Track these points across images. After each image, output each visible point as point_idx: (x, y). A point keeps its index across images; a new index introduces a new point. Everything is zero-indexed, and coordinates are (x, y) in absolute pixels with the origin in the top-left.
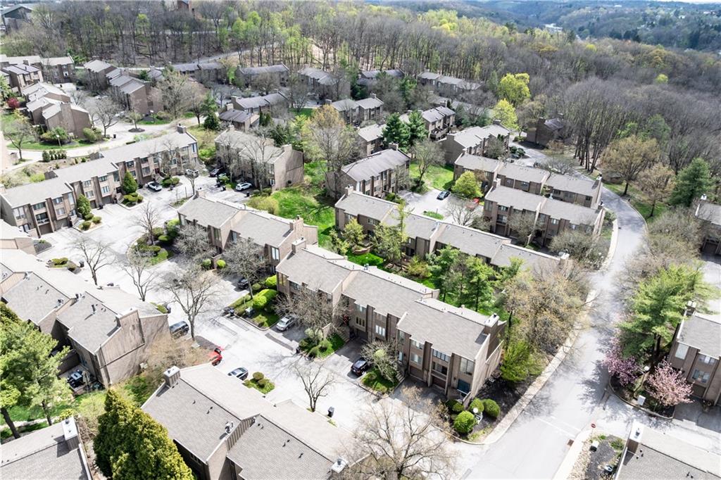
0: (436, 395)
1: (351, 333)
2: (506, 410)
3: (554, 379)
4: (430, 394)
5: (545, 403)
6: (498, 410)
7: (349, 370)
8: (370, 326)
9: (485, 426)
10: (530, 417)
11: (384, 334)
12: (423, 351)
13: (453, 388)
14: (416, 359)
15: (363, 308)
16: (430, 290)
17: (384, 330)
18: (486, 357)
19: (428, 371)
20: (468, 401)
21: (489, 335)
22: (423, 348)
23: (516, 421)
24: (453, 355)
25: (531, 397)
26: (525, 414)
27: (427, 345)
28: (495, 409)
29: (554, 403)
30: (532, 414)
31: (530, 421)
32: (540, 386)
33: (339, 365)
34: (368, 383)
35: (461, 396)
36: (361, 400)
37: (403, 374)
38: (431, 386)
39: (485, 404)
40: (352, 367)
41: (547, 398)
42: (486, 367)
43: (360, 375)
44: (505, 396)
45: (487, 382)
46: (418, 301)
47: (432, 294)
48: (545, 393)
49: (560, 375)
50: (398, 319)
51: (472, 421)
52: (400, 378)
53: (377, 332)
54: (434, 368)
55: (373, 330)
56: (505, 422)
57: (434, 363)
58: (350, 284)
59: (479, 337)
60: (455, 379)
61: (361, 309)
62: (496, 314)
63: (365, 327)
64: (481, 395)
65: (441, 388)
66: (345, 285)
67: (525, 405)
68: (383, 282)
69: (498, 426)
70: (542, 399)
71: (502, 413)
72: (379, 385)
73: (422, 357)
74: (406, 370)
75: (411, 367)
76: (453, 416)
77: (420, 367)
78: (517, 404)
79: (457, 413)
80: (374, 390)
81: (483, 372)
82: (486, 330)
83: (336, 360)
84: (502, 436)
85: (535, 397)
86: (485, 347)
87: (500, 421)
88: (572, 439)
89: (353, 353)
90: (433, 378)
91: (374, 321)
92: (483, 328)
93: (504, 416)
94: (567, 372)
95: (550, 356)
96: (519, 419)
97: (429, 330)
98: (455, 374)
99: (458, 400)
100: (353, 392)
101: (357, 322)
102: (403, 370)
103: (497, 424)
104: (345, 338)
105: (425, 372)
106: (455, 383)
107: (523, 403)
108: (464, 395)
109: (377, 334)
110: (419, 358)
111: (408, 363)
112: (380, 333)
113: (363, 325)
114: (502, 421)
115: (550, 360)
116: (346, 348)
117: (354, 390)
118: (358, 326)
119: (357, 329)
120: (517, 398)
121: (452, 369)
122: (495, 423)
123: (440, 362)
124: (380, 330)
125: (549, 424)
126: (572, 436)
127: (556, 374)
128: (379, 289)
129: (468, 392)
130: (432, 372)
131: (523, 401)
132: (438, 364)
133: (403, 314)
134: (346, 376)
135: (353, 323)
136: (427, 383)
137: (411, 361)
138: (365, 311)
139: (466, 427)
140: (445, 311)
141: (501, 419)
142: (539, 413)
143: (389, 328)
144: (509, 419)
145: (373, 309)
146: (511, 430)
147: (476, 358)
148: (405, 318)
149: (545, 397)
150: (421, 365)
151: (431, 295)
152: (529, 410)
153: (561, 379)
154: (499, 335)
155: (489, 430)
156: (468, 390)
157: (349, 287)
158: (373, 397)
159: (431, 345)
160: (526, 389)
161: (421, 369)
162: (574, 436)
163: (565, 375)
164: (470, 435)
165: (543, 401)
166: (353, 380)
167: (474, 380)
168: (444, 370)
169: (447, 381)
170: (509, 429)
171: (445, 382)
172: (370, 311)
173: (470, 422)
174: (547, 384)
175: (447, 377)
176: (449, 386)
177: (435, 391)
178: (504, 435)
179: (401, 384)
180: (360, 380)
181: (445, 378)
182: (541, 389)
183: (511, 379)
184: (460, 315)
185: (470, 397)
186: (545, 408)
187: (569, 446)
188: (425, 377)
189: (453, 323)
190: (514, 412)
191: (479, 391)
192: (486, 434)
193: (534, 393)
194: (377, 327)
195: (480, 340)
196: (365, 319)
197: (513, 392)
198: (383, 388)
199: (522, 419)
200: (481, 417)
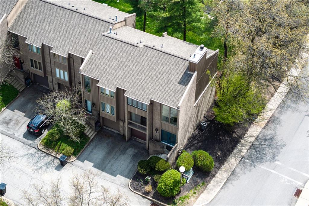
0: (136, 151)
1: (26, 79)
2: (221, 161)
3: (280, 113)
4: (128, 151)
5: (269, 146)
6: (211, 163)
7: (24, 129)
8: (48, 69)
9: (195, 184)
10: (251, 165)
11: (67, 79)
12: (115, 99)
13: (157, 140)
14: (108, 109)
15: (37, 48)
16: (122, 16)
17: (66, 74)
18: (194, 99)
19: (124, 122)
20: (175, 154)
21: (196, 73)
22: (114, 95)
23: (233, 173)
24: (152, 103)
25: (252, 139)
26: (244, 162)
27: (119, 92)
28: (208, 163)
29: (279, 143)
30: (253, 162)
31: (250, 170)
32: (264, 123)
33: (12, 123)
34: (50, 144)
35: (166, 150)
36: (41, 168)
37: (94, 128)
38: (130, 139)
39: (195, 158)
40: (28, 126)
41: (271, 139)
42: (195, 111)
43: (40, 134)
44: (221, 142)
45: (199, 127)
46: (106, 34)
47: (125, 21)
48: (269, 133)
49: (289, 107)
50: (82, 60)
51: (179, 182)
52: (90, 133)
53: (58, 76)
54: (131, 120)
55: (53, 74)
56: (221, 175)
57: (130, 113)
58: (19, 17)
59: (183, 77)
60: (157, 130)
61: (35, 50)
62: (202, 46)
63: (42, 72)
64: (191, 145)
65: (142, 141)
66: (12, 19)
67: (245, 151)
68: (61, 11)
69: (212, 181)
70: (266, 140)
71: (217, 164)
72: (64, 146)
73: (115, 106)
74: (97, 123)
75: (103, 118)
76: (156, 177)
77: (114, 118)
78: (235, 151)
79: (161, 173)
80: (57, 152)
81: (191, 117)
82: (192, 67)
83: (8, 118)
84: (217, 194)
85: (257, 139)
86: (191, 88)
87: (214, 176)
88: (301, 189)
89: (30, 106)
90: (131, 131)
91: (52, 62)
92: (187, 64)
93: (219, 168)
94: (296, 102)
95: (277, 83)
96: (238, 170)
97: (121, 73)
98: (157, 123)
99: (162, 156)
100: (31, 158)
101: (32, 66)
102: (93, 123)
103: (211, 179)
104: (20, 86)
105: (121, 123)
106: (157, 135)
107: (243, 149)
108: (169, 149)
109: (59, 79)
110: (112, 108)
111: (99, 114)
112: (62, 77)
113: (40, 69)
114: (217, 175)
115: (276, 89)
116: (20, 100)
117: (32, 155)
118: (34, 70)
119: (34, 75)
120: (236, 142)
121: (152, 119)
122: (208, 178)
123: (137, 112)
124: (62, 75)
125: (273, 171)
126: (299, 184)
127: (282, 106)
128: (57, 22)
129: (174, 144)
130: (129, 123)
131: (243, 145)
132: (135, 114)
133: (88, 52)
134: (21, 137)
135: (27, 66)
136: (124, 135)
137: (101, 112)
138: (40, 51)
139: (172, 190)
140: (141, 45)
141: (216, 173)
142: (262, 158)
143: (72, 71)
144: (225, 171)
145: (50, 48)
146: (229, 185)
147: (179, 105)
148: (90, 59)
149: (269, 137)
150: (115, 116)
151: (124, 23)
152: (250, 157)
153: (289, 112)
154: (208, 72)
155: (201, 189)
156: (174, 142)
157: (17, 21)
158: (57, 162)
159: (124, 91)
160: (247, 130)
161: (115, 120)
162: (301, 184)
163: (293, 105)
164: (178, 198)
165: (267, 143)
166: (30, 142)
167: (180, 130)
168: (143, 121)
169: (147, 133)
170: (225, 183)
171: (146, 134)
172: (46, 51)
173: (176, 183)
174: (272, 120)
175: (147, 127)
176: (151, 138)
177: (134, 146)
178: (219, 192)
179: (92, 141)
180: (38, 142)
181: (145, 130)
182: (264, 128)
183: (227, 122)
184: (159, 48)
185: (177, 150)
186: (269, 152)
187: (296, 198)
188: (121, 129)
189: (151, 61)
190: (232, 161)
191: (189, 139)
192: (197, 195)
193: (256, 134)
194: (57, 70)
195: (184, 81)
196: (41, 62)
197: (230, 135)
198: (69, 149)
199: (241, 169)
200: (192, 173)
